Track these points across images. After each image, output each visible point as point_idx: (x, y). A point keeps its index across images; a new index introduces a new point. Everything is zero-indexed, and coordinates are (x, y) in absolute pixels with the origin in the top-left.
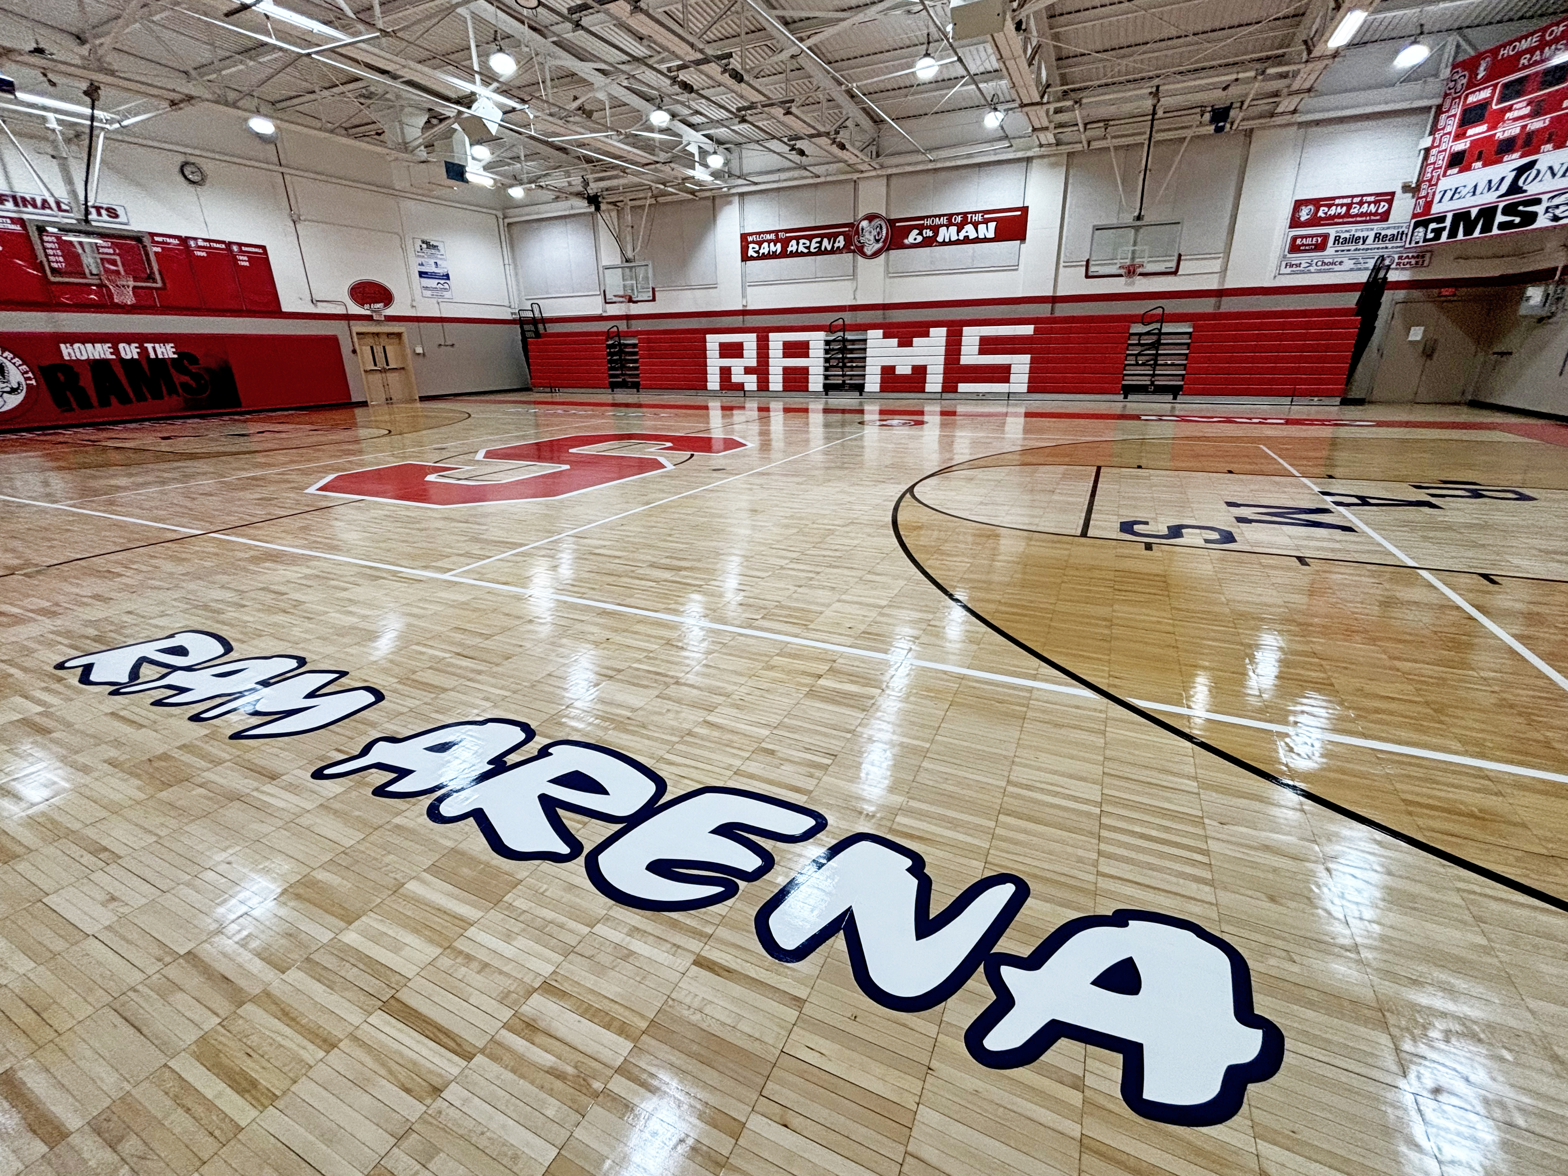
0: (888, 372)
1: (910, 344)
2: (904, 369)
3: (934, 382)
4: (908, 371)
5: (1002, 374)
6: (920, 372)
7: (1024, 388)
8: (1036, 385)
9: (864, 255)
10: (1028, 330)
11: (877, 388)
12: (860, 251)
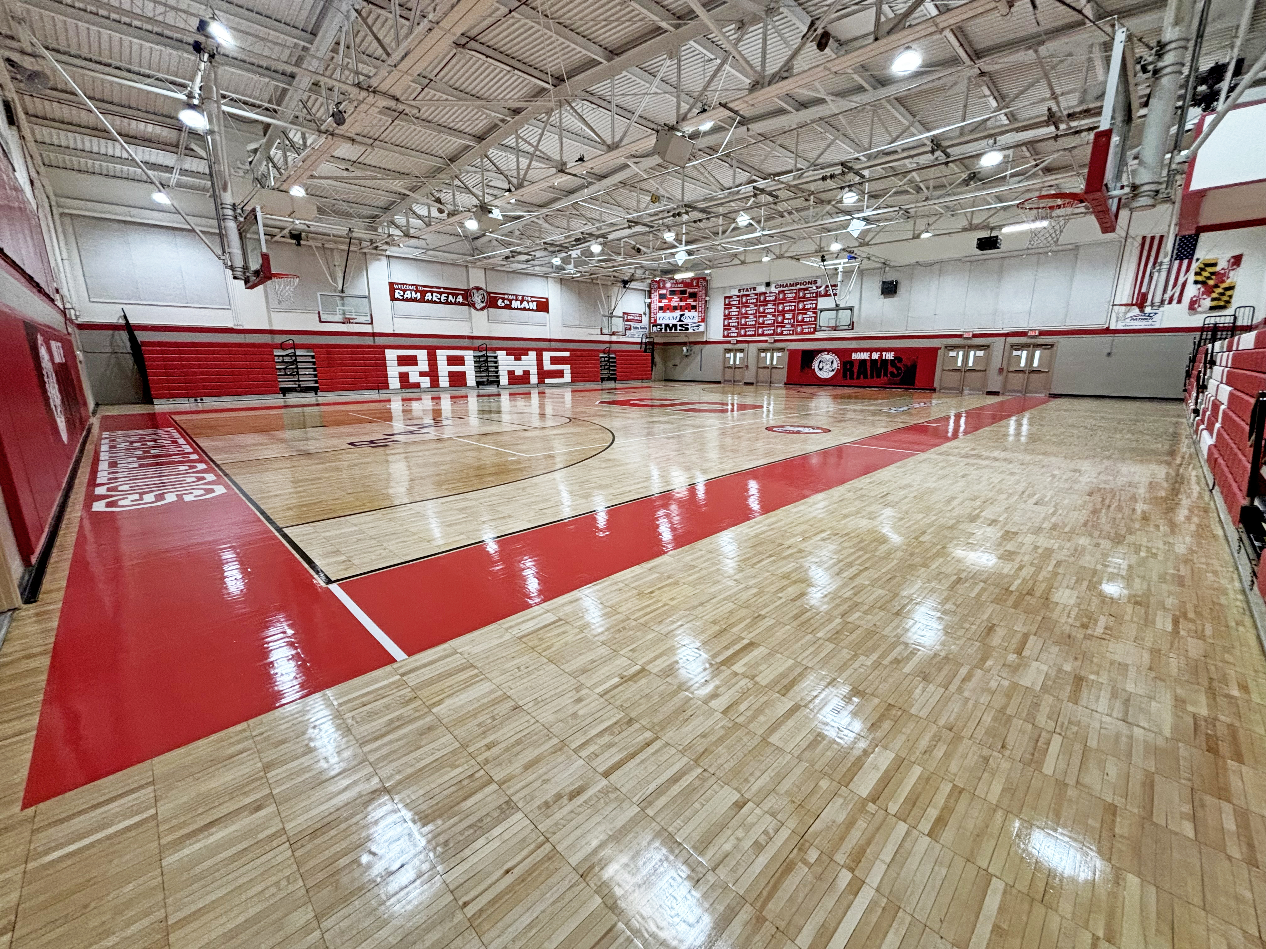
0: (511, 373)
1: (520, 359)
2: (519, 372)
3: (534, 379)
4: (521, 373)
5: (560, 374)
6: (527, 373)
7: (569, 380)
8: (575, 379)
9: (475, 308)
10: (567, 354)
11: (506, 382)
12: (472, 305)
